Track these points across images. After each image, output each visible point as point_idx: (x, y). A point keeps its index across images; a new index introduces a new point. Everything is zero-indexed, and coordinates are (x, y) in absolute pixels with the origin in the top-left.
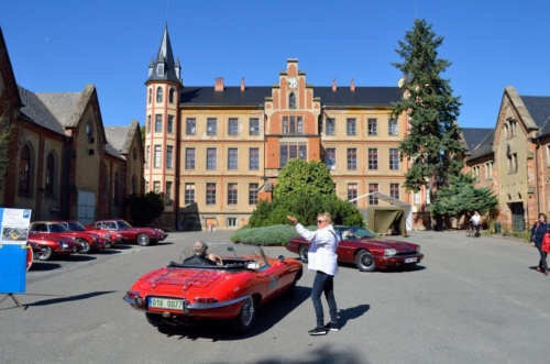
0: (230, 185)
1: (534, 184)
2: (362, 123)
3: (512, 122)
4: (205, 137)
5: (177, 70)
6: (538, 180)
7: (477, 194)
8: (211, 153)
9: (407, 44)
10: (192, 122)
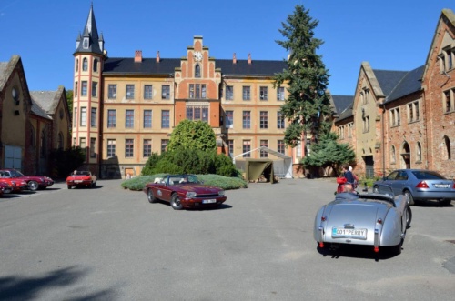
0: (145, 141)
1: (381, 141)
2: (256, 90)
3: (366, 91)
4: (124, 101)
5: (101, 43)
6: (384, 137)
7: (338, 148)
8: (129, 114)
9: (289, 25)
10: (113, 88)
